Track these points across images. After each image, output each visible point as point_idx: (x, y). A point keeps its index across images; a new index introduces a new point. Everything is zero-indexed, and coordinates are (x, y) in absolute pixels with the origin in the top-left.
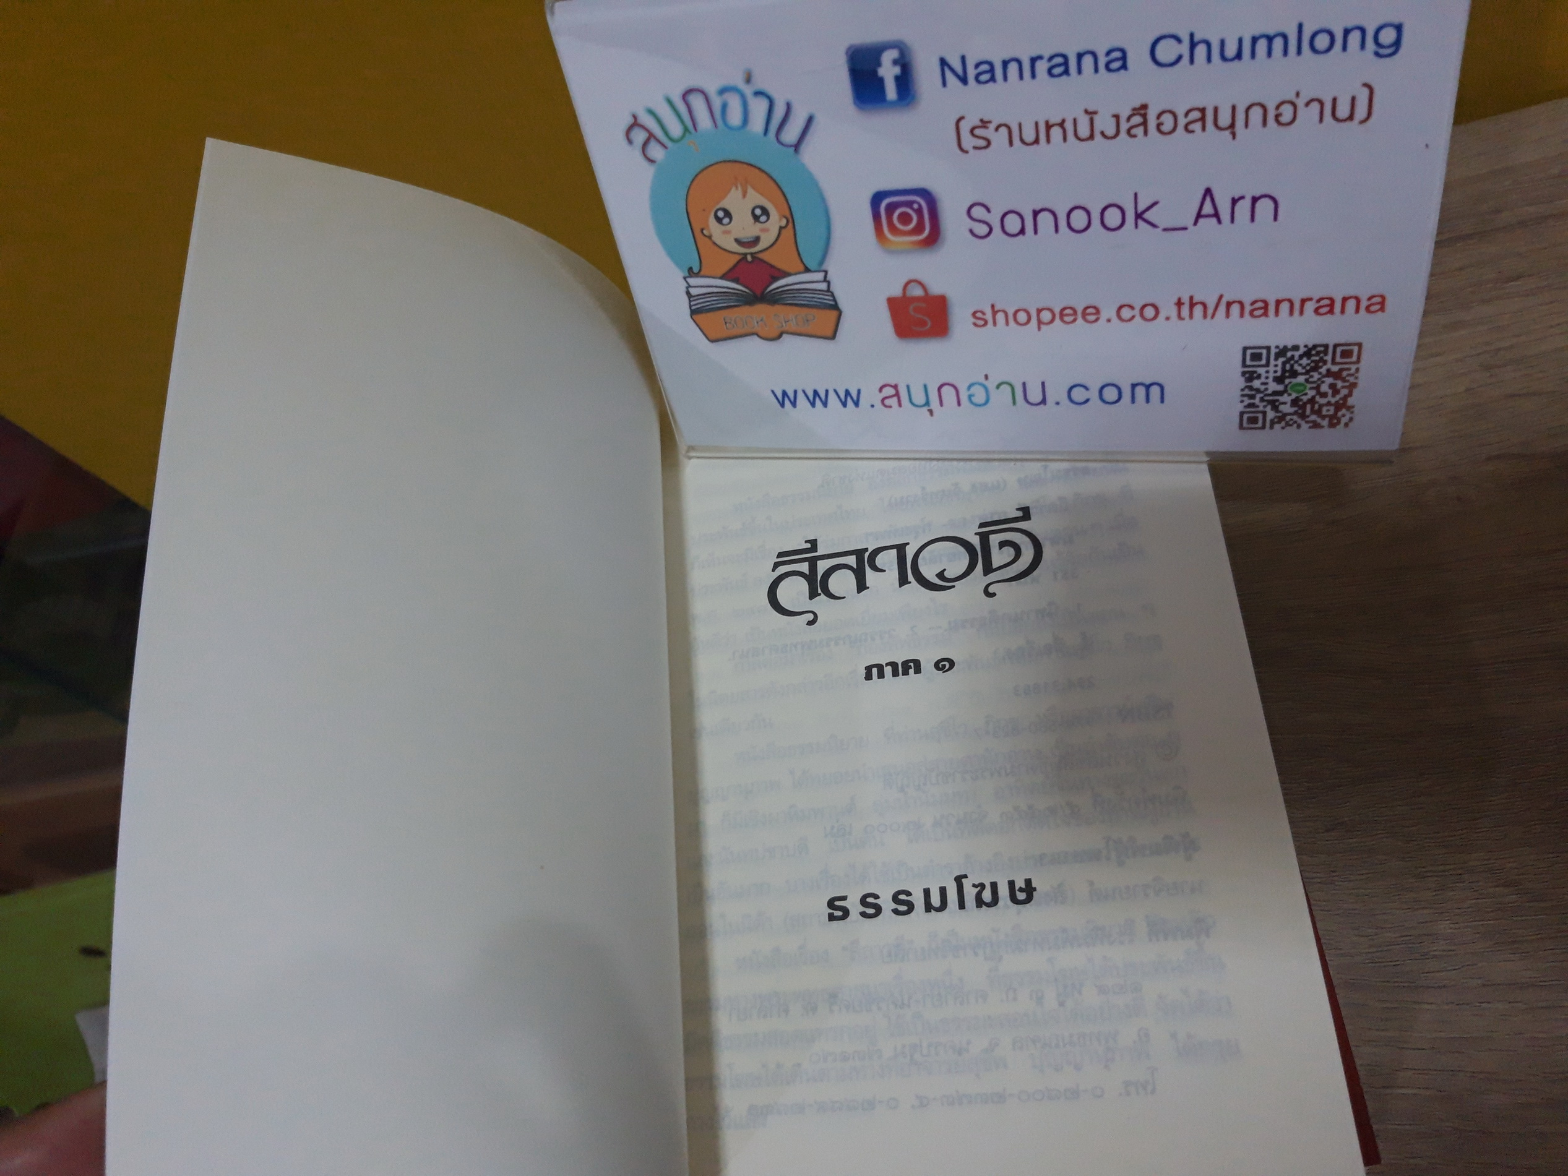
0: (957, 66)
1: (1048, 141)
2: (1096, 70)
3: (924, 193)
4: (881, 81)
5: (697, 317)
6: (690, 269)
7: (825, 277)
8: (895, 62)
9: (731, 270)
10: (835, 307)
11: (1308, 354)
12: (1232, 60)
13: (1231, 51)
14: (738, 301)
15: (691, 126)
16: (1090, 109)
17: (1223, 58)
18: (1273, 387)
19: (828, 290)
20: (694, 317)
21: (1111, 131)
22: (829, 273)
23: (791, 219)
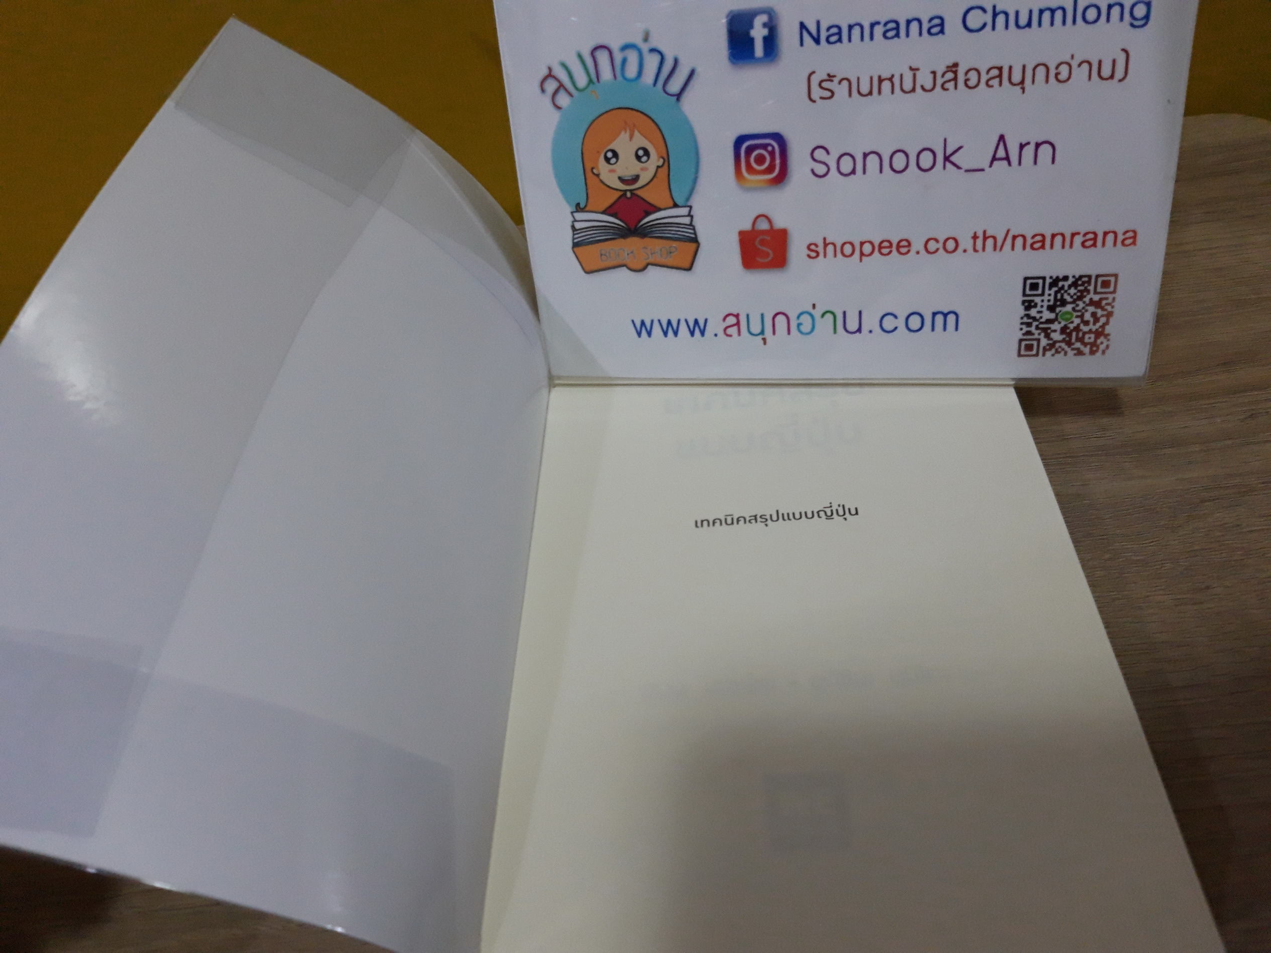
0: (813, 29)
1: (880, 92)
2: (920, 34)
3: (778, 137)
4: (751, 41)
5: (578, 250)
6: (578, 205)
7: (690, 211)
8: (765, 25)
9: (610, 207)
10: (695, 240)
11: (1075, 284)
12: (1024, 27)
13: (1023, 21)
14: (614, 234)
15: (595, 78)
16: (913, 67)
17: (1018, 26)
18: (1047, 315)
19: (691, 225)
20: (576, 249)
21: (928, 86)
22: (693, 209)
23: (666, 160)
